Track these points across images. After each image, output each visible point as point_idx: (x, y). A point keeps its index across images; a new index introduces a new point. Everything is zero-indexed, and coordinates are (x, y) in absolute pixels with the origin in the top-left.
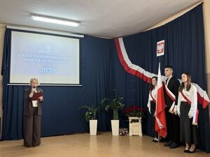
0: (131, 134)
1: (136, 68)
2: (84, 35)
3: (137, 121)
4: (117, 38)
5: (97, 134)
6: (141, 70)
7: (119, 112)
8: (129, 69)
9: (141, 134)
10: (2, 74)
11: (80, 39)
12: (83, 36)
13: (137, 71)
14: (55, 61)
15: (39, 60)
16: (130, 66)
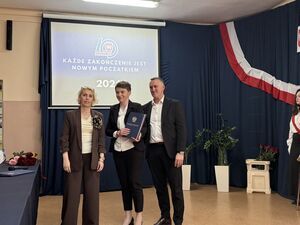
0: (249, 189)
1: (259, 74)
2: (167, 22)
3: (262, 167)
4: (224, 23)
5: (192, 188)
6: (269, 79)
7: (229, 152)
8: (247, 77)
9: (268, 190)
10: (40, 92)
11: (160, 29)
12: (164, 24)
13: (261, 80)
14: (119, 69)
15: (95, 68)
16: (247, 72)
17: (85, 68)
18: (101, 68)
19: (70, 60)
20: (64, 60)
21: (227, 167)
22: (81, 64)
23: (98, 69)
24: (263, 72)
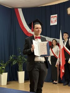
4: (17, 8)
16: (28, 31)
21: (24, 72)
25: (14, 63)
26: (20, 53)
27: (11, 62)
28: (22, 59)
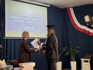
4: (69, 8)
11: (48, 7)
13: (84, 30)
14: (33, 22)
15: (24, 21)
16: (79, 26)
17: (20, 21)
18: (26, 21)
19: (13, 17)
20: (11, 17)
21: (76, 62)
22: (18, 19)
23: (25, 21)
24: (85, 26)
25: (67, 54)
26: (72, 46)
27: (65, 53)
28: (73, 50)
